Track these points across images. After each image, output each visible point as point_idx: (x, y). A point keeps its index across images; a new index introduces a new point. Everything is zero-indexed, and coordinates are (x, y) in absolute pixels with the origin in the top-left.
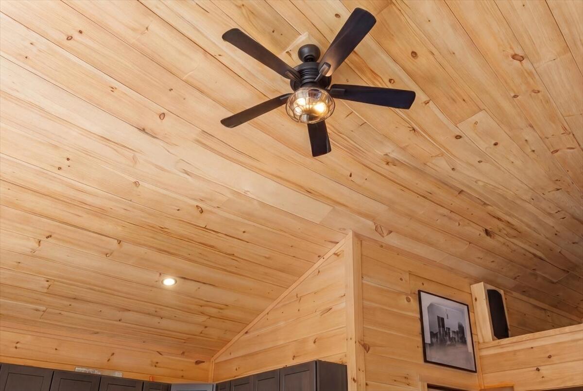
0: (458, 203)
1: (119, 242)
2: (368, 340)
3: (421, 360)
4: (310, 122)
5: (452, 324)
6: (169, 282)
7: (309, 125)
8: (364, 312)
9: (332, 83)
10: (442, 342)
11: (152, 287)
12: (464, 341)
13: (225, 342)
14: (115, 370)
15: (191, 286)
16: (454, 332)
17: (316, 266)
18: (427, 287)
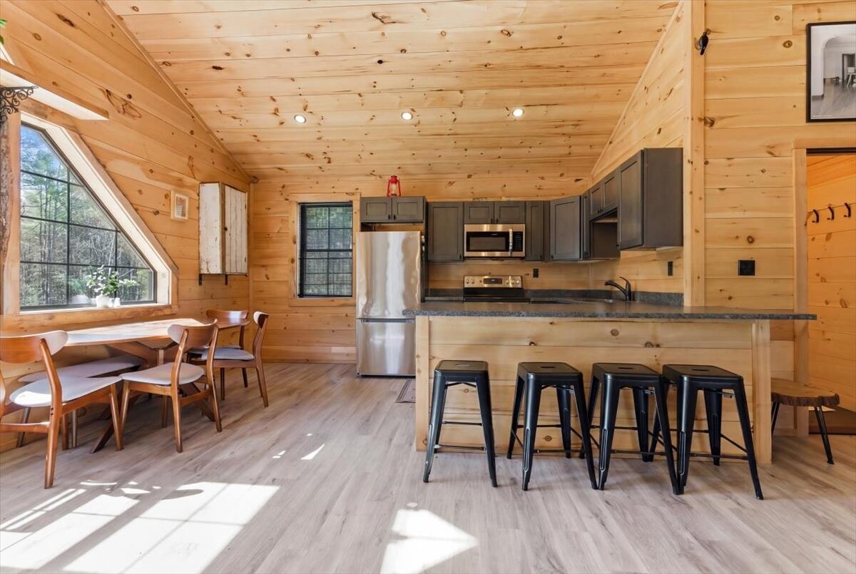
6: (518, 113)
11: (507, 122)
13: (596, 156)
17: (659, 44)
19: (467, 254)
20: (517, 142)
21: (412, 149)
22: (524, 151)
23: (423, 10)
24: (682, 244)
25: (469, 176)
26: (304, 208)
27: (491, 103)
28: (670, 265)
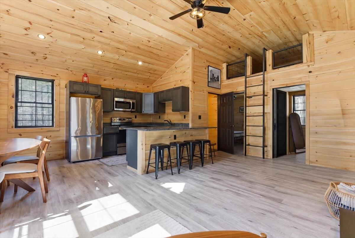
0: (224, 38)
1: (126, 51)
2: (194, 81)
3: (207, 86)
4: (198, 19)
5: (216, 76)
6: (140, 63)
7: (197, 20)
8: (194, 73)
9: (205, 6)
10: (213, 81)
11: (135, 64)
12: (218, 80)
13: (155, 81)
14: (126, 89)
15: (147, 65)
16: (216, 78)
17: (181, 58)
18: (211, 65)
19: (115, 109)
20: (135, 71)
21: (94, 64)
22: (136, 75)
23: (128, 24)
24: (189, 111)
25: (113, 79)
26: (17, 77)
27: (133, 58)
28: (185, 116)
